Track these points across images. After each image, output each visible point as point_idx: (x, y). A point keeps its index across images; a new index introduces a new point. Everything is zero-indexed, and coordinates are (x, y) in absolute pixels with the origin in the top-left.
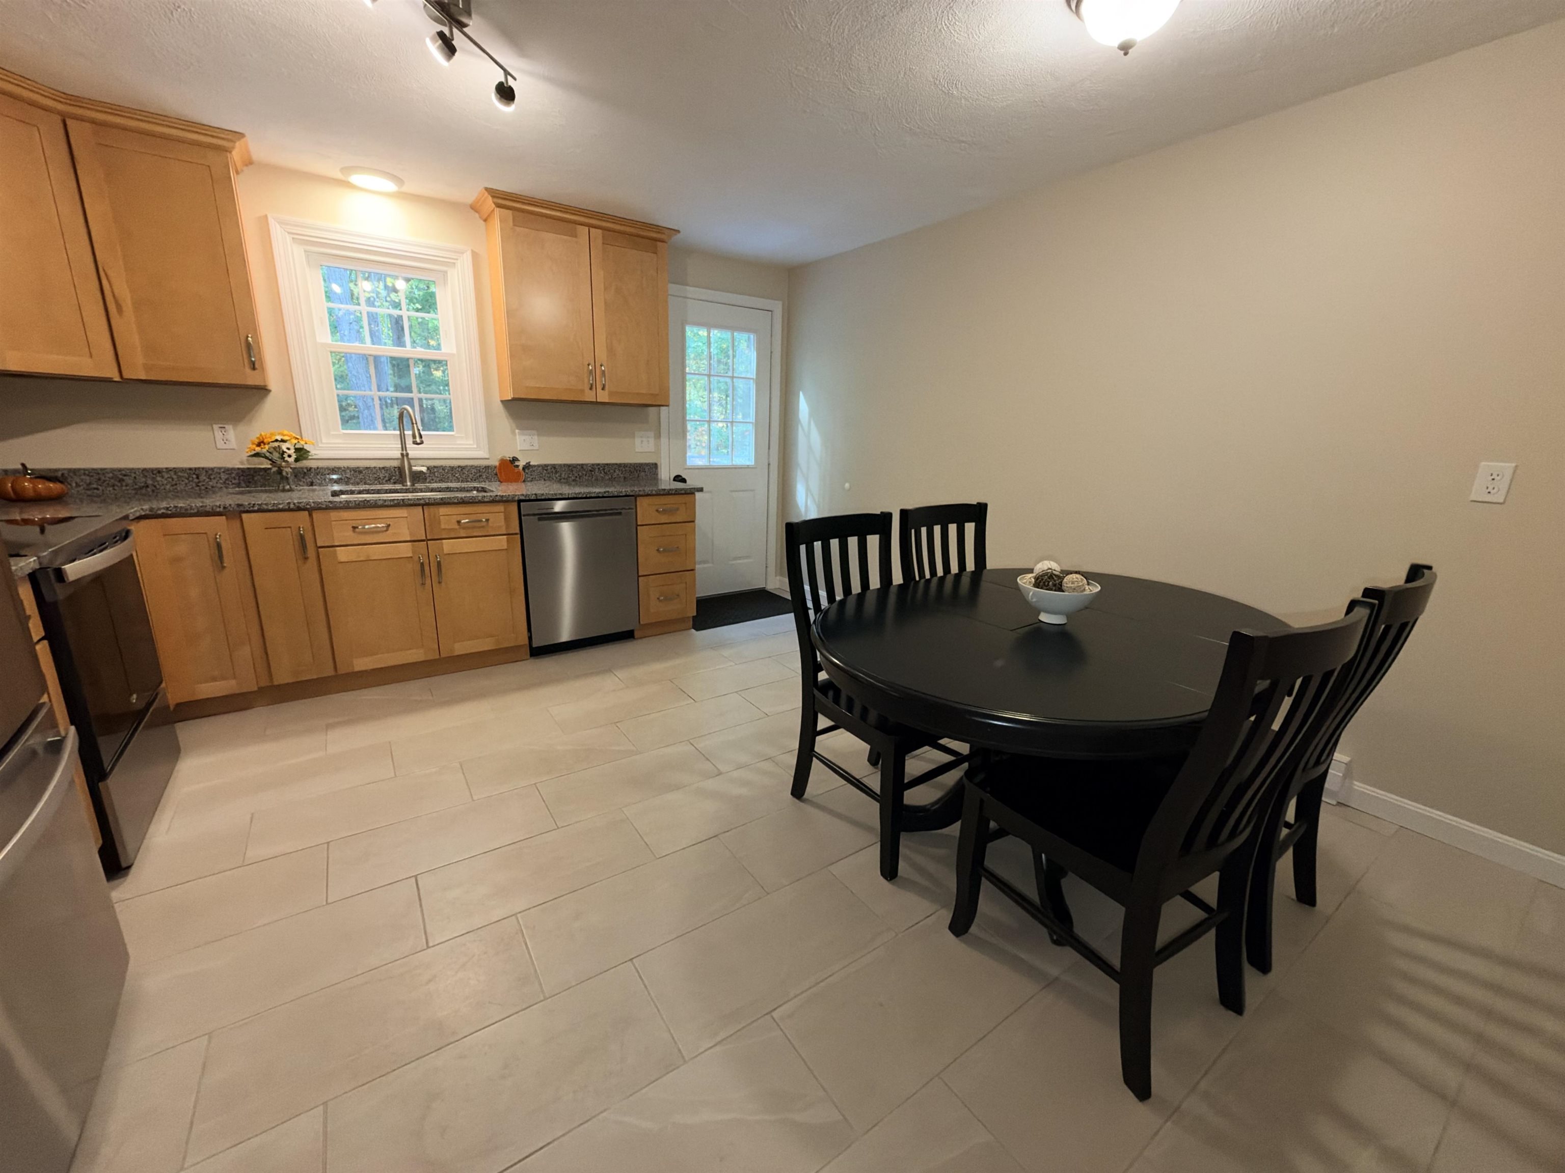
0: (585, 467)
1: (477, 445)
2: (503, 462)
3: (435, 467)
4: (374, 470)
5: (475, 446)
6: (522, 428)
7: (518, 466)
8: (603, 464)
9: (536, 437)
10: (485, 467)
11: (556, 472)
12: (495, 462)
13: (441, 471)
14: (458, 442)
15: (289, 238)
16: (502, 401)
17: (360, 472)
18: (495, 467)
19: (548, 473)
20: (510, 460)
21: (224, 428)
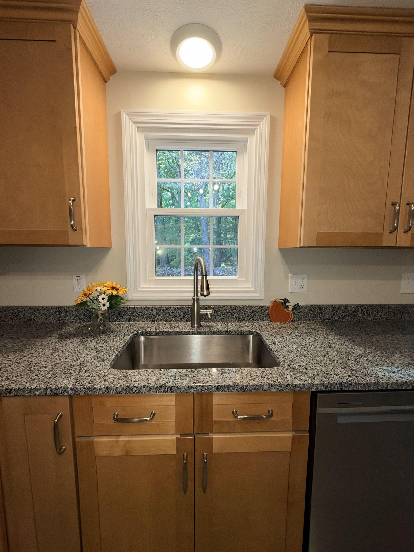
0: (349, 308)
1: (255, 288)
2: (275, 303)
3: (219, 307)
4: (173, 310)
5: (253, 289)
6: (294, 273)
7: (288, 307)
8: (366, 305)
9: (306, 281)
10: (260, 308)
11: (321, 313)
12: (268, 303)
13: (224, 311)
14: (240, 286)
15: (134, 127)
16: (281, 249)
17: (163, 311)
18: (268, 308)
19: (314, 314)
20: (282, 302)
21: (79, 277)
